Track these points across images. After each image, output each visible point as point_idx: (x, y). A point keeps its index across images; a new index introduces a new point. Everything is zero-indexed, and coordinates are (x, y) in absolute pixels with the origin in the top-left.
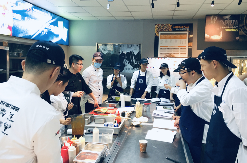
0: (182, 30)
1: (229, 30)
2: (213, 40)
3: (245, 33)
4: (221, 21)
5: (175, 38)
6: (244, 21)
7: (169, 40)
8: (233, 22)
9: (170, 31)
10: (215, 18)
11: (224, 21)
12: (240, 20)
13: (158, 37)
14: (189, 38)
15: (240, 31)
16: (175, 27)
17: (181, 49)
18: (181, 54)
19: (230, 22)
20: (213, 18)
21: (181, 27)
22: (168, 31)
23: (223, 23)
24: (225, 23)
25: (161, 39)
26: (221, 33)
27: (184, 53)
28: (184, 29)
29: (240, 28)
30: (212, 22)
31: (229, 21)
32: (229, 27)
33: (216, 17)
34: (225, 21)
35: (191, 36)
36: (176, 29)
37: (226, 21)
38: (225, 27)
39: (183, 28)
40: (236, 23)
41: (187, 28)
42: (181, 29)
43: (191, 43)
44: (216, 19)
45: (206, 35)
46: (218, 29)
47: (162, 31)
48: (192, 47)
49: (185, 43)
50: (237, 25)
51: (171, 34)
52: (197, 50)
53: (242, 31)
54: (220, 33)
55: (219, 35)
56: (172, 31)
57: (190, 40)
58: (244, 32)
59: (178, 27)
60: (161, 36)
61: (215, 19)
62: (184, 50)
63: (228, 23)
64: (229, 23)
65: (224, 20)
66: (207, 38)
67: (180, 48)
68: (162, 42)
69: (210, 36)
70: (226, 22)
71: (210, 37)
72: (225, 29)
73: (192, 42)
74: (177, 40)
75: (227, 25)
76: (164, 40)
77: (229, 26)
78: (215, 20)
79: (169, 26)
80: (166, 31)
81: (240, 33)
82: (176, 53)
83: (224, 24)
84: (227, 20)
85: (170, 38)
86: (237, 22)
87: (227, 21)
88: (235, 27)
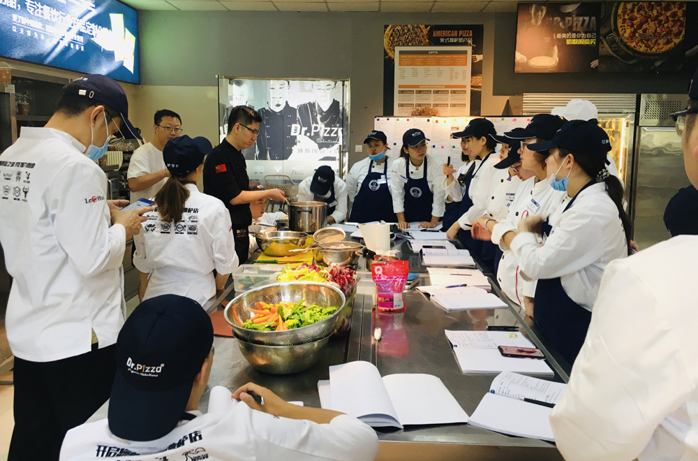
0: (455, 41)
1: (575, 42)
2: (536, 68)
3: (613, 51)
4: (556, 18)
5: (439, 64)
6: (612, 18)
7: (421, 69)
8: (584, 21)
9: (424, 45)
10: (542, 11)
11: (563, 20)
12: (602, 17)
13: (393, 60)
14: (473, 64)
15: (601, 46)
16: (436, 34)
17: (454, 92)
18: (454, 105)
19: (577, 21)
20: (537, 10)
21: (453, 35)
22: (420, 44)
23: (561, 24)
24: (564, 24)
25: (400, 65)
26: (556, 48)
27: (460, 104)
28: (460, 40)
29: (601, 38)
30: (533, 21)
31: (575, 18)
32: (574, 35)
33: (543, 7)
34: (565, 19)
35: (479, 57)
36: (439, 38)
37: (567, 18)
38: (564, 36)
39: (458, 37)
40: (591, 25)
41: (468, 37)
42: (452, 40)
43: (478, 79)
44: (544, 12)
45: (519, 56)
46: (547, 39)
47: (403, 45)
48: (479, 87)
49: (464, 77)
50: (595, 29)
51: (426, 53)
52: (494, 95)
53: (606, 45)
54: (553, 50)
55: (550, 55)
56: (430, 44)
57: (476, 70)
58: (611, 48)
59: (445, 33)
60: (400, 57)
61: (540, 13)
62: (461, 96)
63: (573, 23)
64: (575, 24)
65: (564, 16)
66: (520, 64)
67: (450, 90)
68: (403, 75)
69: (529, 58)
70: (567, 22)
71: (527, 62)
72: (565, 40)
73: (481, 73)
74: (442, 68)
75: (570, 29)
76: (408, 69)
77: (574, 32)
78: (540, 17)
79: (422, 31)
80: (412, 45)
81: (600, 49)
82: (441, 104)
83: (563, 27)
84: (571, 16)
85: (424, 63)
86: (595, 22)
87: (570, 18)
88: (589, 35)
